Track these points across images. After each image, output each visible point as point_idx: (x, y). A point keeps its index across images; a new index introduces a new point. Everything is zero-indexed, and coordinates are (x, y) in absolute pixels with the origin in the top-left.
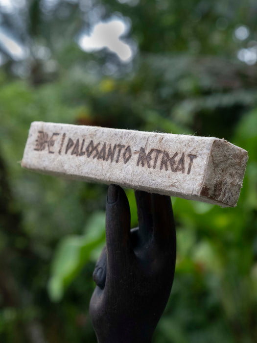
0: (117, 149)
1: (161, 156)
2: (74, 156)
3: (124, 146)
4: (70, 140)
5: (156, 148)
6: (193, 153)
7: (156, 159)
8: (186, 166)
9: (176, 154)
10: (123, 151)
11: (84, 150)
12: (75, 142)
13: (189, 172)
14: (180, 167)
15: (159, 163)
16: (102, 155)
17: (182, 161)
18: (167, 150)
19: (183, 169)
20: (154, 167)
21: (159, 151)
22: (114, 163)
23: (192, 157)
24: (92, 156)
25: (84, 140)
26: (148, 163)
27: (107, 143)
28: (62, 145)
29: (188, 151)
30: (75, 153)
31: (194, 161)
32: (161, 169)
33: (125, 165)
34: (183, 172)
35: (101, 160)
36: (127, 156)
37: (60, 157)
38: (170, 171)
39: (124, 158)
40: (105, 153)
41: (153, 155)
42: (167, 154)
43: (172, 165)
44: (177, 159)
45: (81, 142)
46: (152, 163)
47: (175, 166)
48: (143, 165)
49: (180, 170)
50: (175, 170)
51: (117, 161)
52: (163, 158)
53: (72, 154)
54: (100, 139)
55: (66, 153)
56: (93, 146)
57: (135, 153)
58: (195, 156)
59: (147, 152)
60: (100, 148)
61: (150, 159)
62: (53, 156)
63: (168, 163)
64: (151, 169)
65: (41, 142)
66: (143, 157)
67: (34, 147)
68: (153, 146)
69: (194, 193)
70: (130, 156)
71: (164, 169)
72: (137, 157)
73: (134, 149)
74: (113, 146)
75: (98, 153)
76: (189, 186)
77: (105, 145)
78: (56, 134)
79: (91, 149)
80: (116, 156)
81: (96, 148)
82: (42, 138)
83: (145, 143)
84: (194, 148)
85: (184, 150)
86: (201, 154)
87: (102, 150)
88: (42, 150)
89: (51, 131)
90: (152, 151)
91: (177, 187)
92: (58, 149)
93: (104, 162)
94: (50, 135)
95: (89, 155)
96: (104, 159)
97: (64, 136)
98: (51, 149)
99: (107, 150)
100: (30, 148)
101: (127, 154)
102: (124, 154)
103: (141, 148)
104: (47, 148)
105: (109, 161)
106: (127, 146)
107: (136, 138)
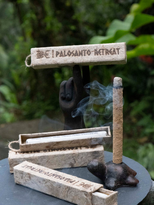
0: (83, 52)
1: (105, 51)
2: (62, 57)
3: (86, 50)
4: (57, 52)
6: (118, 48)
7: (103, 52)
8: (117, 52)
9: (111, 49)
10: (86, 52)
11: (66, 54)
12: (60, 52)
13: (118, 54)
15: (105, 53)
16: (76, 54)
17: (114, 51)
18: (107, 48)
19: (116, 53)
20: (103, 55)
21: (103, 50)
22: (83, 56)
23: (118, 49)
24: (71, 56)
25: (65, 51)
27: (78, 50)
28: (53, 54)
29: (116, 48)
30: (62, 56)
31: (119, 50)
32: (106, 55)
33: (89, 56)
34: (116, 54)
35: (77, 56)
36: (89, 53)
37: (54, 59)
38: (110, 55)
39: (88, 54)
40: (77, 54)
41: (101, 51)
42: (107, 50)
43: (111, 53)
44: (112, 50)
45: (63, 52)
46: (101, 53)
47: (112, 53)
48: (98, 55)
49: (114, 54)
50: (113, 54)
51: (85, 55)
52: (106, 51)
53: (60, 56)
54: (73, 50)
55: (57, 56)
56: (70, 52)
57: (92, 52)
58: (119, 49)
59: (98, 50)
60: (74, 52)
61: (100, 52)
62: (49, 59)
63: (109, 52)
64: (102, 56)
65: (40, 55)
66: (97, 52)
67: (37, 57)
68: (100, 48)
69: (123, 60)
70: (90, 53)
71: (107, 55)
72: (94, 53)
73: (91, 50)
74: (81, 51)
75: (74, 54)
76: (120, 58)
77: (76, 51)
78: (48, 51)
79: (70, 54)
80: (83, 54)
81: (72, 53)
82: (40, 54)
83: (96, 48)
84: (118, 46)
85: (114, 48)
86: (122, 48)
87: (76, 53)
88: (41, 58)
89: (45, 50)
90: (100, 50)
91: (115, 59)
92: (52, 56)
93: (79, 57)
94: (44, 52)
95: (69, 55)
96: (78, 56)
97: (53, 51)
98: (47, 56)
99: (78, 53)
100: (34, 58)
101: (89, 52)
102: (87, 53)
103: (95, 50)
104: (45, 57)
105: (81, 56)
106: (88, 50)
107: (91, 47)
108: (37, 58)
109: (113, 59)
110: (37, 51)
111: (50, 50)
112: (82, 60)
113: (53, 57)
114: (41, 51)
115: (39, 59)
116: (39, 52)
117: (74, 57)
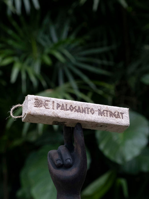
0: (87, 109)
1: (109, 113)
3: (90, 108)
4: (58, 104)
5: (105, 110)
7: (107, 114)
8: (121, 116)
9: (115, 112)
10: (89, 110)
11: (68, 108)
12: (61, 105)
13: (122, 118)
14: (118, 117)
15: (109, 115)
16: (79, 111)
17: (118, 114)
18: (111, 111)
19: (120, 117)
21: (107, 111)
22: (87, 114)
23: (122, 114)
24: (73, 111)
25: (66, 105)
26: (104, 115)
27: (81, 107)
28: (53, 106)
29: (120, 112)
30: (63, 109)
32: (110, 117)
33: (93, 115)
34: (120, 118)
35: (79, 113)
37: (54, 111)
38: (114, 118)
39: (92, 113)
41: (105, 112)
44: (116, 114)
45: (65, 105)
47: (116, 116)
48: (102, 115)
50: (117, 118)
53: (61, 110)
54: (76, 105)
55: (57, 109)
56: (72, 107)
57: (96, 111)
58: (123, 113)
59: (102, 111)
60: (77, 108)
62: (49, 110)
63: (113, 115)
64: (106, 117)
65: (38, 104)
66: (101, 113)
67: (34, 105)
68: (104, 109)
69: (127, 125)
70: (94, 112)
71: (112, 117)
72: (97, 112)
73: (95, 109)
74: (84, 108)
75: (76, 110)
76: (124, 123)
77: (79, 107)
78: (48, 101)
79: (72, 108)
80: (86, 112)
81: (74, 108)
82: (38, 102)
83: (100, 108)
84: (122, 111)
85: (118, 111)
86: (125, 113)
87: (78, 109)
88: (40, 107)
89: (44, 99)
90: (104, 110)
91: (120, 123)
92: (52, 107)
93: (81, 114)
94: (44, 101)
95: (72, 110)
96: (81, 112)
97: (53, 102)
98: (47, 107)
99: (81, 109)
100: (31, 106)
101: (92, 111)
102: (91, 111)
103: (98, 109)
104: (44, 107)
105: (84, 113)
106: (91, 108)
107: (95, 106)
108: (35, 107)
109: (117, 123)
110: (35, 99)
111: (51, 100)
112: (85, 118)
113: (53, 109)
114: (39, 99)
115: (37, 108)
116: (38, 100)
117: (76, 112)
